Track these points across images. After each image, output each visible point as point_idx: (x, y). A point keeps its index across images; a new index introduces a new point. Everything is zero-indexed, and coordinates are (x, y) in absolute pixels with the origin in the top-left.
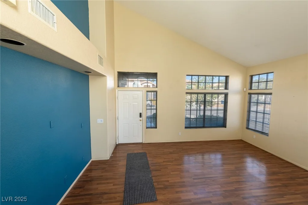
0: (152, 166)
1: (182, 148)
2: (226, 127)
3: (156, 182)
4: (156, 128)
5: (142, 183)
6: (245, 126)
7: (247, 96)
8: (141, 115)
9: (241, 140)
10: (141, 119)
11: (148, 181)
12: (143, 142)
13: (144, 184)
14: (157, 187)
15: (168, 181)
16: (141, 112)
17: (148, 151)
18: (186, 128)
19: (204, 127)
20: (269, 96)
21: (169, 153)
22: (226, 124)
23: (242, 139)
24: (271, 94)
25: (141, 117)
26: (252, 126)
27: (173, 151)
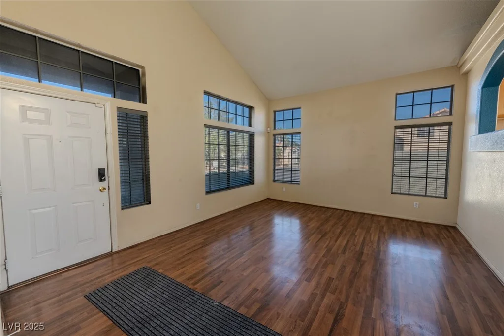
0: (195, 283)
1: (214, 230)
2: (254, 184)
3: (240, 305)
4: (150, 203)
5: (215, 330)
6: (272, 178)
7: (272, 138)
8: (102, 175)
9: (268, 199)
10: (104, 184)
11: (221, 316)
12: (115, 249)
13: (221, 329)
14: (252, 312)
15: (256, 290)
16: (104, 166)
17: (149, 262)
18: (207, 193)
19: (229, 188)
20: (298, 136)
21: (201, 246)
22: (254, 178)
23: (269, 197)
24: (299, 133)
25: (105, 180)
26: (279, 176)
27: (204, 240)
